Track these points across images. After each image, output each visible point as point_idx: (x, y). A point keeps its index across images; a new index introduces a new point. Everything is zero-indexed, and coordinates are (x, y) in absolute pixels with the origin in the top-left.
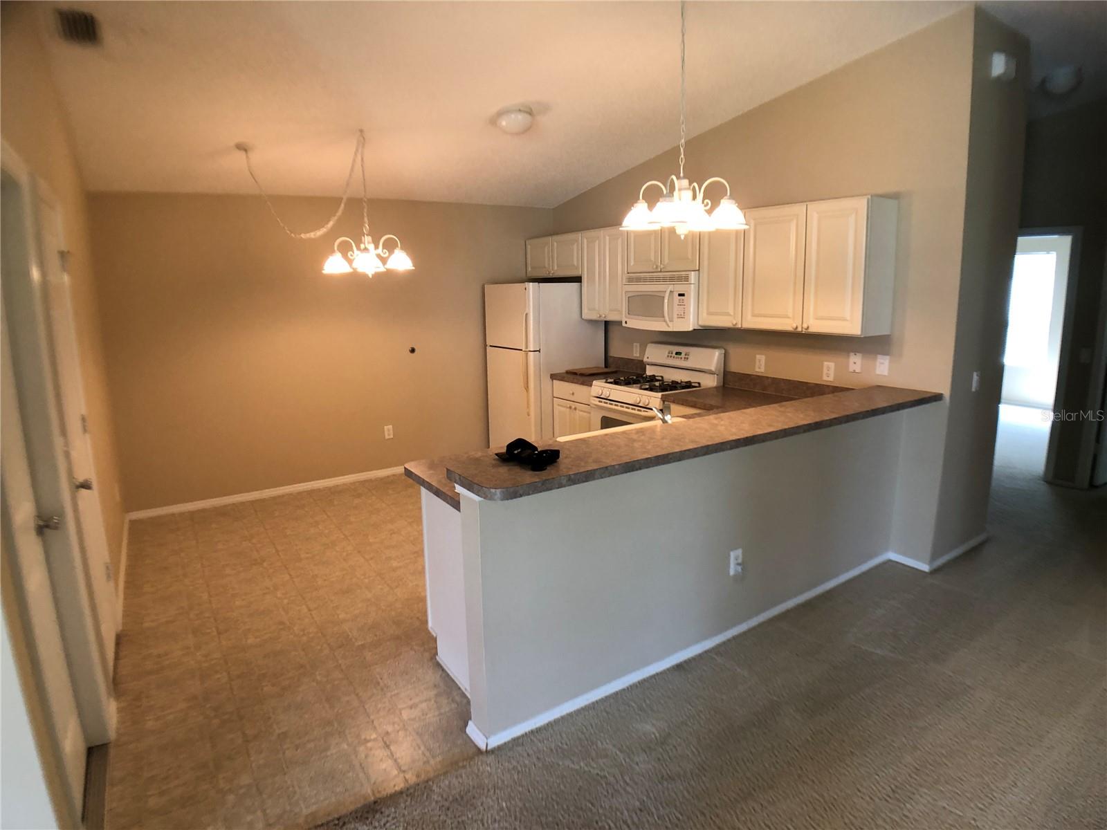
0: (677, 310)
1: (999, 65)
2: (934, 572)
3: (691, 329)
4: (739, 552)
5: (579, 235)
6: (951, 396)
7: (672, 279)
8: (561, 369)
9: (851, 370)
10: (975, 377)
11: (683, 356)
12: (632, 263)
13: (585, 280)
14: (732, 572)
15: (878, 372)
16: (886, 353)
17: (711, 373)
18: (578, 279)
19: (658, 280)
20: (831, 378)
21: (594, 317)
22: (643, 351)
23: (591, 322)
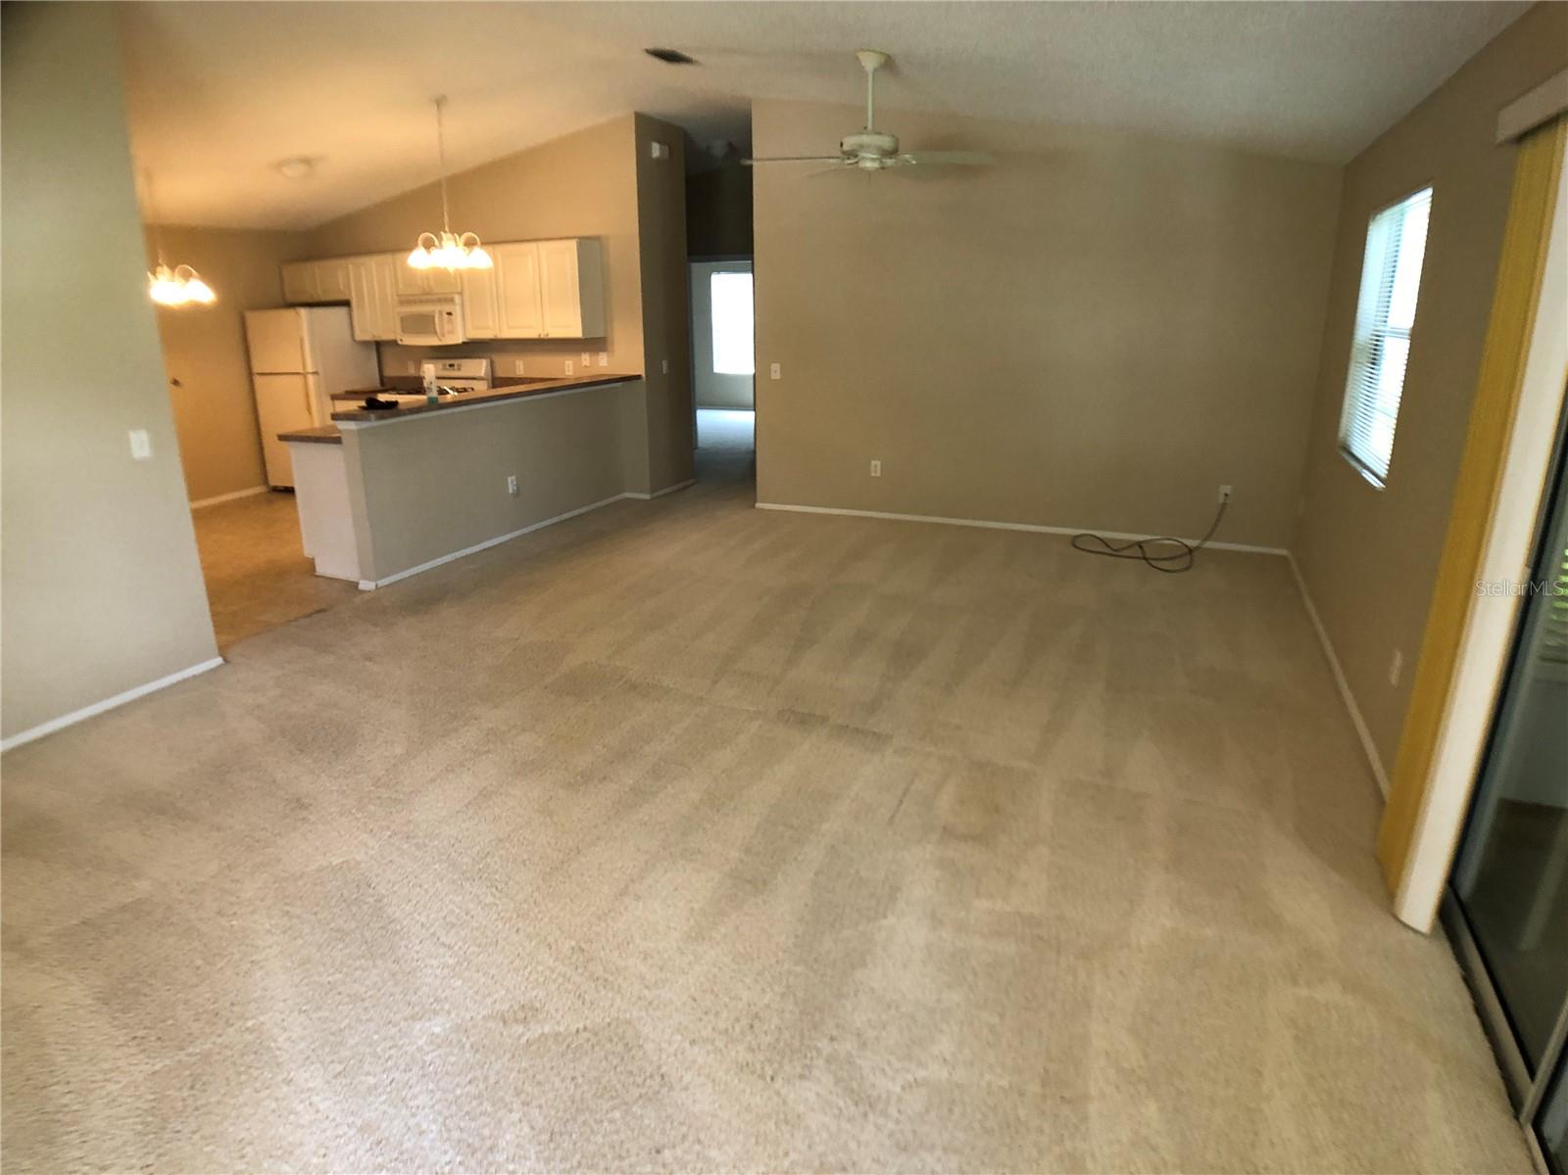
0: (447, 327)
1: (656, 151)
2: (652, 499)
3: (460, 341)
4: (514, 478)
5: (342, 262)
6: (647, 376)
7: (440, 301)
8: (341, 390)
9: (583, 365)
10: (665, 364)
11: (456, 367)
12: (401, 286)
13: (354, 304)
14: (511, 491)
15: (601, 365)
16: (604, 350)
17: (482, 379)
18: (346, 303)
19: (428, 302)
20: (571, 373)
21: (368, 337)
22: (418, 367)
23: (365, 344)
